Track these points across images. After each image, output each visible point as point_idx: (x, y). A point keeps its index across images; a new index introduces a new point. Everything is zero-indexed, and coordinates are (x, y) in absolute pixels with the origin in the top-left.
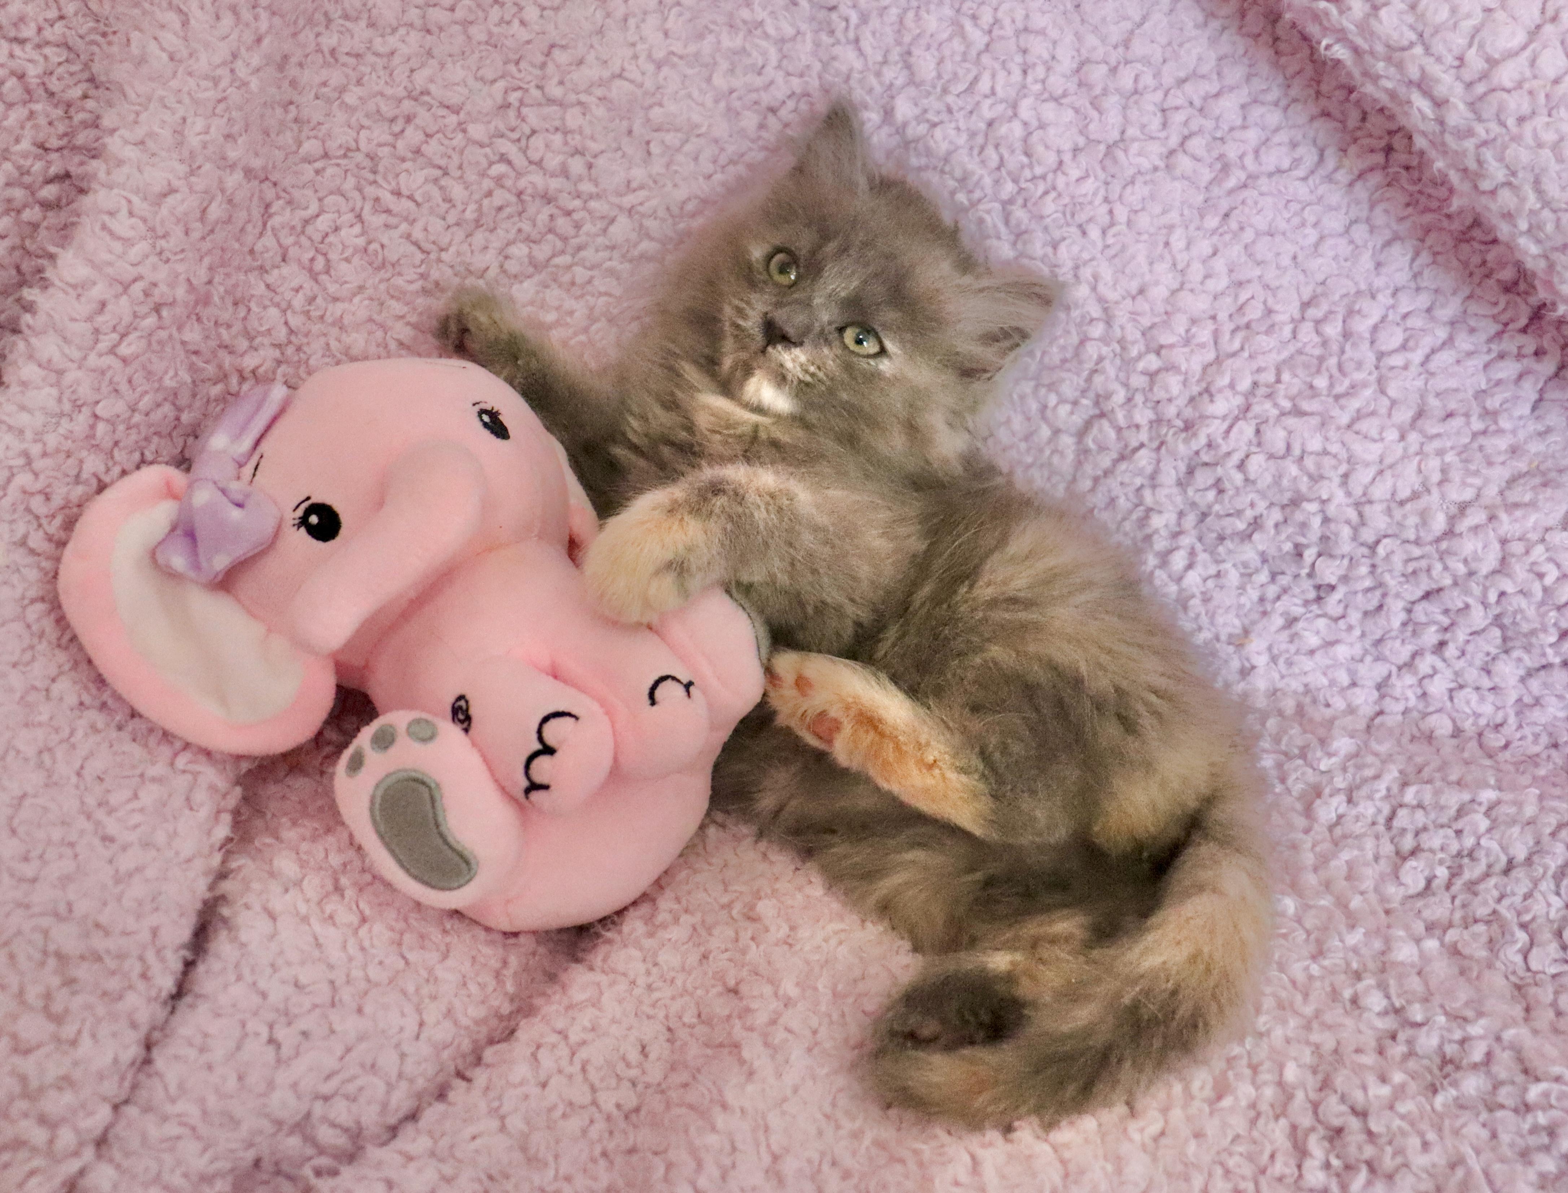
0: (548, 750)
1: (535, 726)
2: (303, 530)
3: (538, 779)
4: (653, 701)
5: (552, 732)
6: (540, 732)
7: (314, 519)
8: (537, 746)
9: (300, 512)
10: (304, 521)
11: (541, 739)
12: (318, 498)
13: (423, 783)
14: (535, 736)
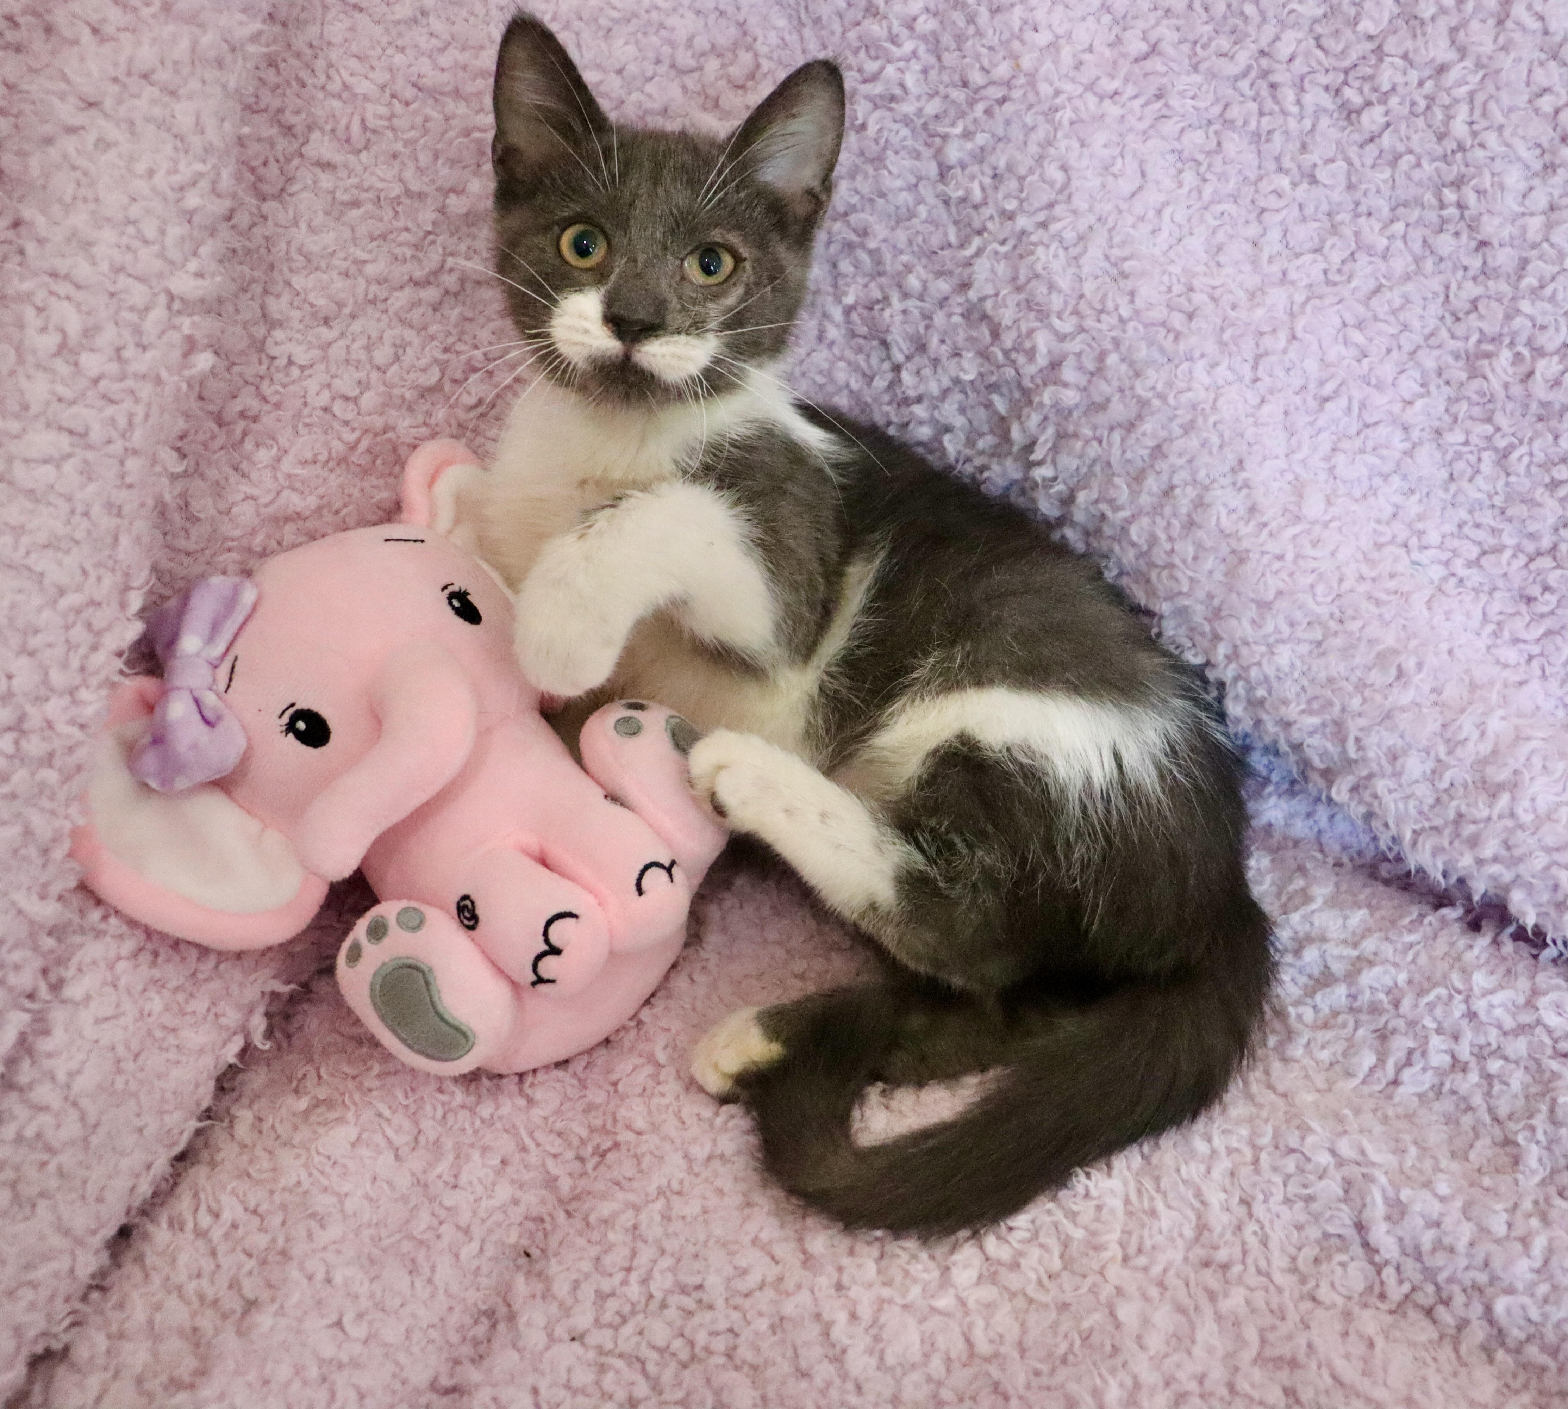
0: (555, 951)
1: (541, 930)
2: (291, 736)
3: (545, 975)
4: (640, 892)
5: (557, 933)
6: (545, 934)
7: (301, 725)
8: (545, 948)
9: (286, 719)
10: (291, 728)
11: (547, 941)
12: (302, 704)
13: (416, 968)
14: (541, 939)
